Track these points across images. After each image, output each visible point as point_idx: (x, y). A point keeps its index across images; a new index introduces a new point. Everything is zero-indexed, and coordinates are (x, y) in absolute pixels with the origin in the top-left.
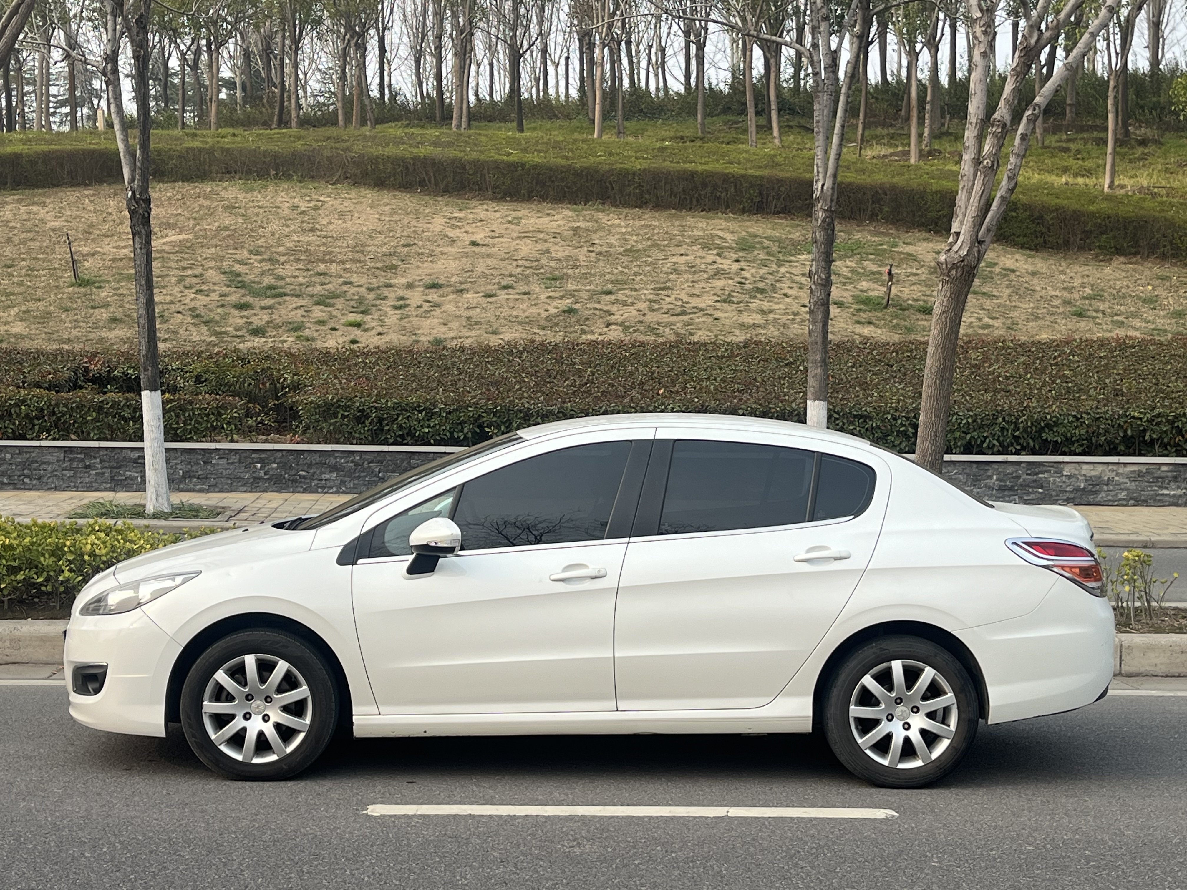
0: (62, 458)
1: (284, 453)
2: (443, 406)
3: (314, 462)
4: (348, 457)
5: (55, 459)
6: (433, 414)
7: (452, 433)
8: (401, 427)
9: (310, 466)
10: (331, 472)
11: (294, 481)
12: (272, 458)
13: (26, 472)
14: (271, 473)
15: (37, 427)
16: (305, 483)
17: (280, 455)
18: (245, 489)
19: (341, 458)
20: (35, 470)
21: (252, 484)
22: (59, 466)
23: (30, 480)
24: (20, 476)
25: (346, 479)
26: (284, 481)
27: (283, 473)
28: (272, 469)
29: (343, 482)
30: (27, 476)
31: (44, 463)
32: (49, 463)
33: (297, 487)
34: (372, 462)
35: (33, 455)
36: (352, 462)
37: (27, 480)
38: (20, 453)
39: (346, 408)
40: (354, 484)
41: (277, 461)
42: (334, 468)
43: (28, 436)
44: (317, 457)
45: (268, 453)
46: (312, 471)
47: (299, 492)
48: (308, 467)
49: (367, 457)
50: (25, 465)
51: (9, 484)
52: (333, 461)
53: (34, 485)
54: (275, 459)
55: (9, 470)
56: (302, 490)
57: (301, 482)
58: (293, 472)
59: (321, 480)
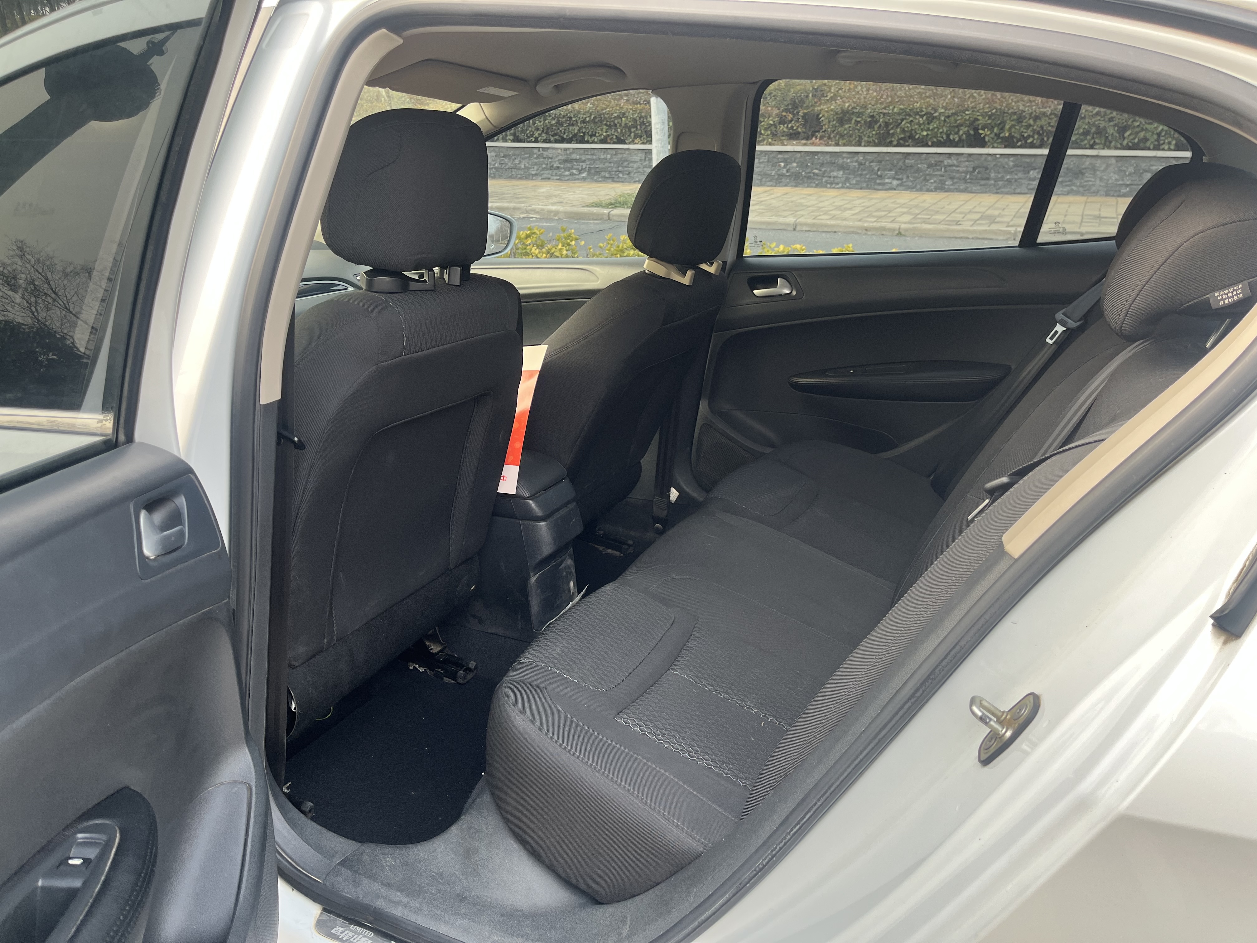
0: (643, 158)
1: (802, 154)
2: (943, 111)
3: (825, 162)
4: (854, 157)
5: (639, 158)
6: (934, 118)
7: (948, 136)
8: (903, 131)
9: (822, 165)
10: (838, 170)
11: (809, 178)
12: (793, 159)
13: (620, 168)
14: (792, 171)
15: (632, 135)
16: (817, 180)
17: (798, 155)
18: (771, 183)
19: (847, 158)
20: (626, 167)
21: (777, 179)
22: (642, 164)
23: (623, 175)
24: (616, 172)
25: (850, 176)
26: (801, 178)
27: (801, 171)
28: (793, 167)
29: (847, 180)
30: (620, 172)
31: (632, 162)
32: (635, 162)
33: (811, 182)
34: (872, 162)
35: (625, 155)
36: (857, 161)
37: (621, 175)
38: (616, 154)
39: (860, 114)
40: (857, 181)
41: (797, 160)
42: (842, 167)
43: (627, 141)
44: (828, 158)
45: (790, 154)
46: (823, 169)
47: (812, 187)
48: (821, 166)
49: (869, 157)
50: (619, 164)
51: (609, 177)
52: (840, 161)
53: (625, 179)
54: (795, 159)
55: (609, 167)
56: (814, 185)
57: (814, 179)
58: (808, 170)
59: (830, 177)
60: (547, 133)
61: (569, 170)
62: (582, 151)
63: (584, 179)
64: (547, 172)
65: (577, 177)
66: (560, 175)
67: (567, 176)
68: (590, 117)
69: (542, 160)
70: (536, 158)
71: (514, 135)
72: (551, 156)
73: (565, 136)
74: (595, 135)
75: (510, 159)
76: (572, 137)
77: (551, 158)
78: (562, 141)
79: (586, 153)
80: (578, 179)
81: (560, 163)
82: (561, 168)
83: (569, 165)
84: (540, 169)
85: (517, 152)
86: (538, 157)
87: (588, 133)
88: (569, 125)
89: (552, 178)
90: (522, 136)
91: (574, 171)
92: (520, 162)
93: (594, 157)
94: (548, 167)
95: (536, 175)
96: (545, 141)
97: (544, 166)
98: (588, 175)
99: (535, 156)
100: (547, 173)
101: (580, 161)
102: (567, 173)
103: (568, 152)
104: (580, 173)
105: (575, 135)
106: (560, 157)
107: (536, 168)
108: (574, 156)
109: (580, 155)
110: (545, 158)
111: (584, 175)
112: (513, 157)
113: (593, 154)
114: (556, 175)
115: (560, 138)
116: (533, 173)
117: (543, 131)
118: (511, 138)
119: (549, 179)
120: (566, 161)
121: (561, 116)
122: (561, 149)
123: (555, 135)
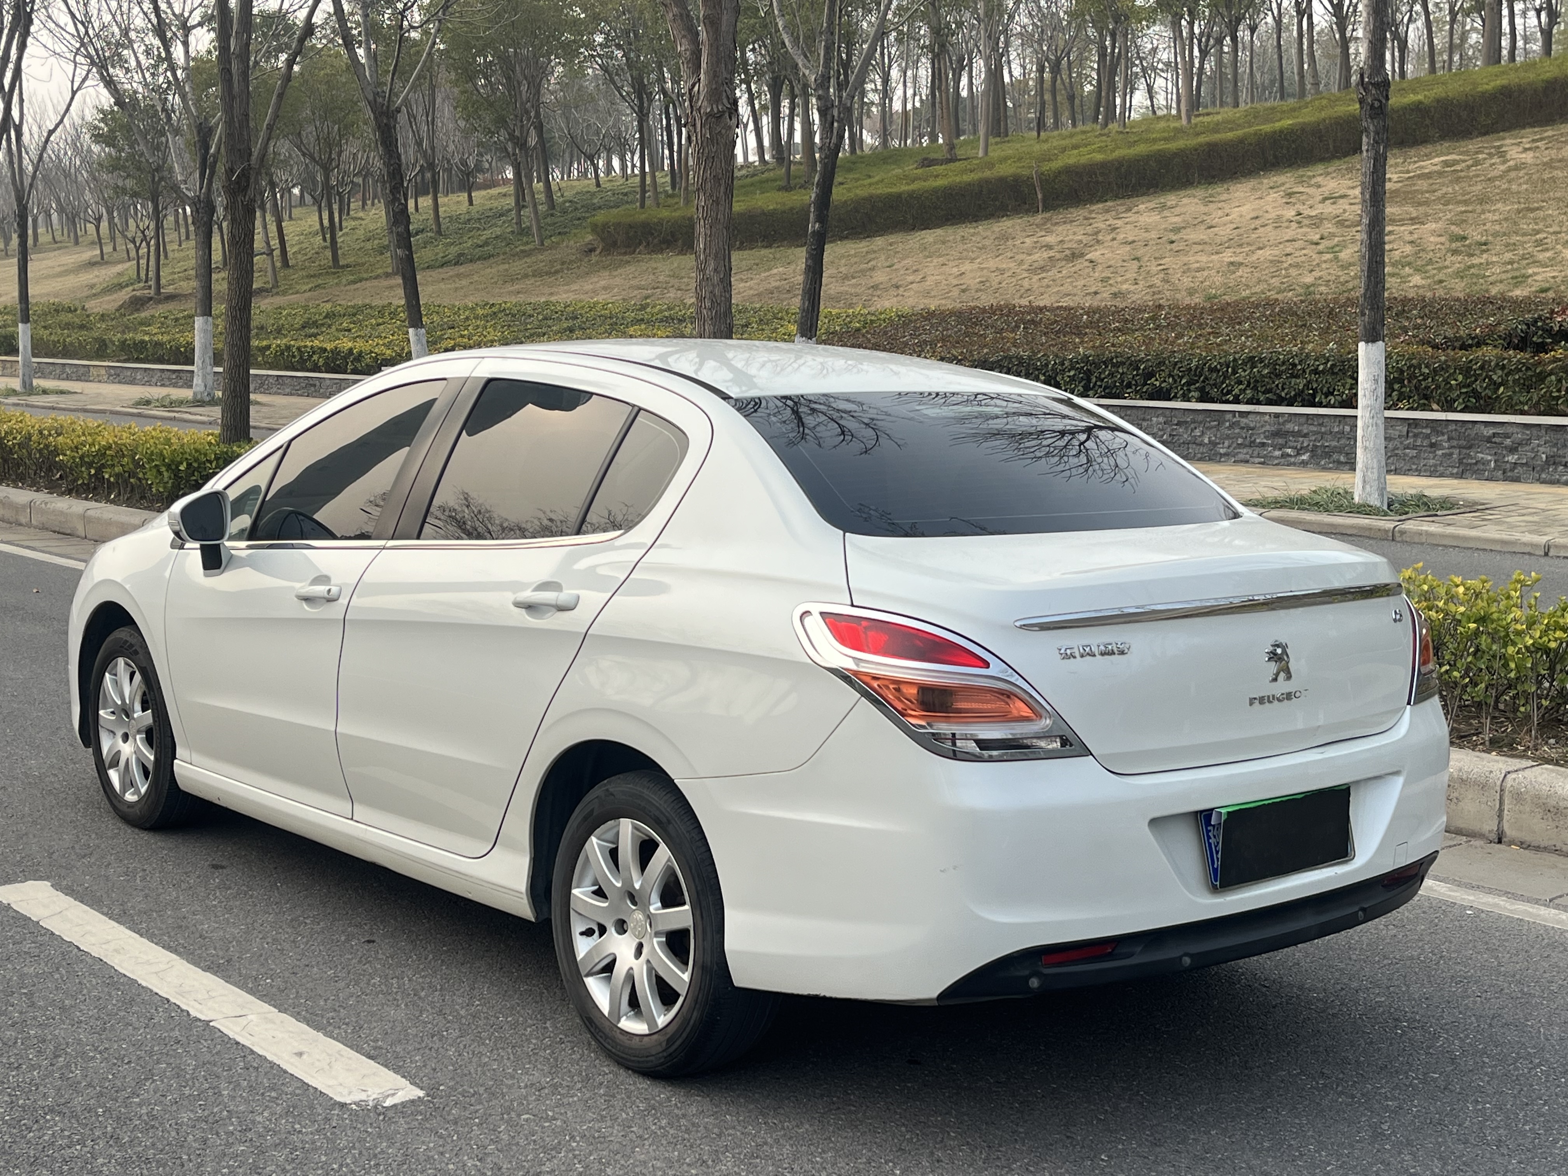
60: (1255, 388)
61: (1280, 449)
62: (1303, 420)
63: (1304, 464)
64: (1245, 451)
65: (1293, 460)
66: (1264, 457)
67: (1277, 458)
68: (1326, 363)
69: (1237, 431)
70: (1229, 428)
71: (1201, 390)
72: (1252, 425)
73: (1283, 394)
74: (1332, 394)
75: (1186, 428)
76: (1295, 395)
77: (1252, 429)
78: (1279, 402)
79: (1310, 422)
80: (1294, 464)
81: (1266, 437)
82: (1268, 445)
83: (1281, 441)
84: (1235, 445)
85: (1200, 418)
86: (1231, 427)
87: (1321, 390)
88: (1293, 376)
89: (1252, 460)
90: (1214, 392)
91: (1289, 451)
92: (1203, 433)
93: (1323, 429)
94: (1247, 442)
95: (1226, 454)
96: (1249, 402)
97: (1240, 441)
98: (1311, 457)
99: (1227, 424)
100: (1243, 454)
101: (1299, 434)
102: (1277, 453)
103: (1281, 420)
104: (1298, 454)
105: (1300, 393)
106: (1268, 428)
107: (1226, 444)
108: (1289, 426)
109: (1300, 425)
110: (1242, 428)
111: (1305, 457)
112: (1193, 426)
113: (1321, 425)
114: (1259, 456)
115: (1275, 398)
116: (1222, 451)
117: (1248, 385)
118: (1196, 394)
119: (1247, 462)
120: (1276, 434)
121: (1279, 362)
122: (1270, 414)
123: (1269, 391)
